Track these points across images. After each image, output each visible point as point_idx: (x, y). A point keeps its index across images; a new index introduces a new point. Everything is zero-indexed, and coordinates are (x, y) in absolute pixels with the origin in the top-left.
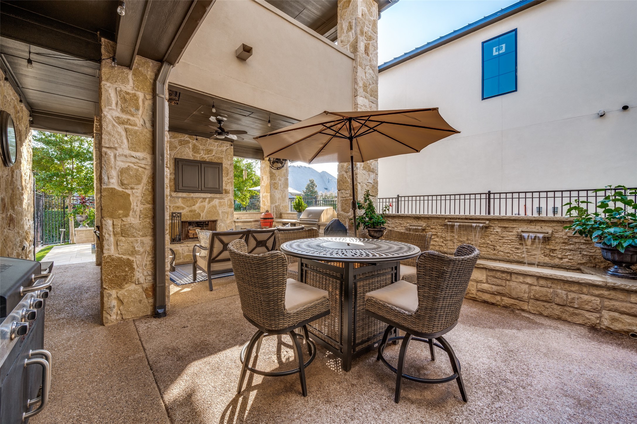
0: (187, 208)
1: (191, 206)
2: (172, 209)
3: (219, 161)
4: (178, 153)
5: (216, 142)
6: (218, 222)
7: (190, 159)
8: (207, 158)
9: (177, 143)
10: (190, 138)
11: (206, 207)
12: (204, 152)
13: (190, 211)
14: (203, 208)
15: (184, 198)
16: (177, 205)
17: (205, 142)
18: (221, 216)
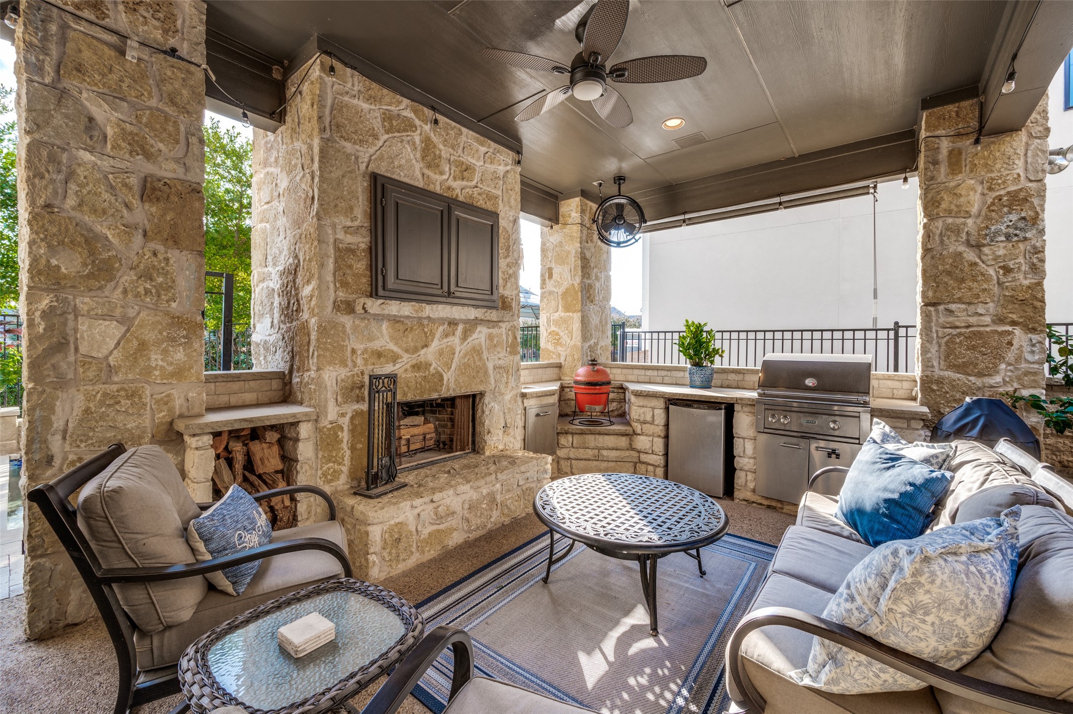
0: (406, 356)
1: (416, 350)
2: (359, 361)
3: (489, 206)
4: (381, 158)
5: (482, 144)
6: (487, 399)
7: (416, 184)
8: (458, 191)
9: (379, 120)
10: (415, 112)
11: (457, 353)
12: (453, 168)
13: (413, 366)
14: (447, 354)
15: (395, 320)
16: (377, 345)
17: (456, 138)
18: (493, 381)
